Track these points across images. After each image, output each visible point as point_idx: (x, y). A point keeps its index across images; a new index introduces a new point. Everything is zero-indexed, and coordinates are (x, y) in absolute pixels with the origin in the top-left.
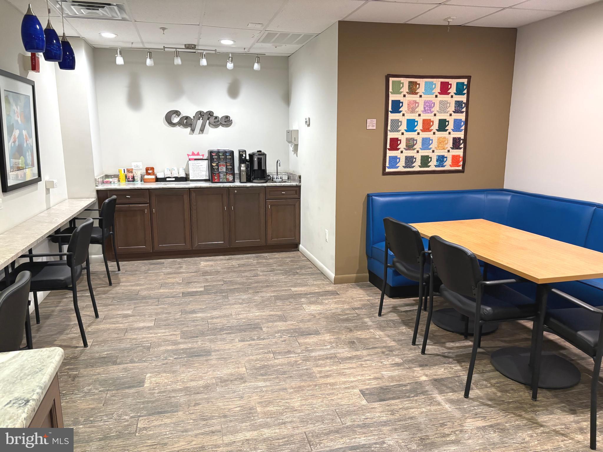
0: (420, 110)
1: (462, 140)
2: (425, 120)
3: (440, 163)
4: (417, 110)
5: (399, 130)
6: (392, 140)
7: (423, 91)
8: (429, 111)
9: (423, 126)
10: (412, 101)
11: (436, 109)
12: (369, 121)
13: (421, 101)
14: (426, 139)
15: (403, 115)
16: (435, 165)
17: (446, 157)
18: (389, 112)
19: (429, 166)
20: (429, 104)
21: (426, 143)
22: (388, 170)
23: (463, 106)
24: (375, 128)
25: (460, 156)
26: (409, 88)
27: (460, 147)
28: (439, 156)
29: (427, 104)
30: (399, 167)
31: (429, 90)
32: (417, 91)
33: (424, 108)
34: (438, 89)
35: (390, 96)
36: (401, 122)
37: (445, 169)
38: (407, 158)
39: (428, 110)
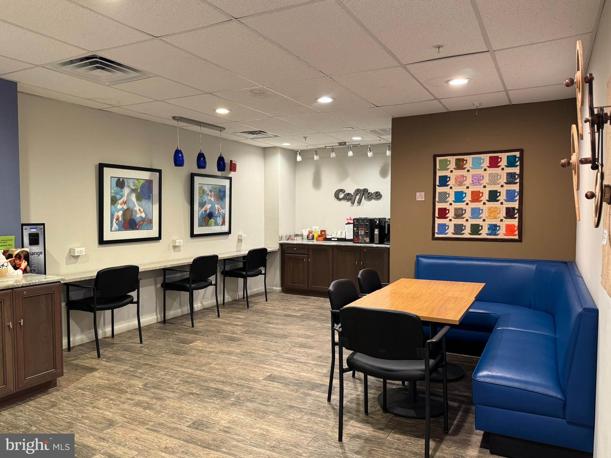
0: (468, 183)
1: (517, 209)
2: (474, 191)
3: (492, 231)
4: (465, 183)
5: (447, 201)
6: (440, 209)
7: (471, 166)
8: (478, 184)
9: (472, 197)
10: (459, 176)
11: (485, 181)
12: (418, 194)
13: (469, 176)
14: (476, 208)
15: (451, 188)
16: (486, 234)
17: (499, 226)
18: (437, 186)
19: (480, 234)
20: (477, 178)
21: (476, 213)
22: (436, 236)
23: (516, 178)
24: (424, 199)
25: (515, 225)
26: (456, 164)
27: (515, 216)
28: (491, 225)
29: (475, 177)
30: (448, 233)
31: (477, 165)
32: (464, 167)
33: (473, 181)
34: (487, 163)
35: (437, 172)
36: (449, 194)
37: (498, 238)
38: (456, 226)
39: (476, 183)
